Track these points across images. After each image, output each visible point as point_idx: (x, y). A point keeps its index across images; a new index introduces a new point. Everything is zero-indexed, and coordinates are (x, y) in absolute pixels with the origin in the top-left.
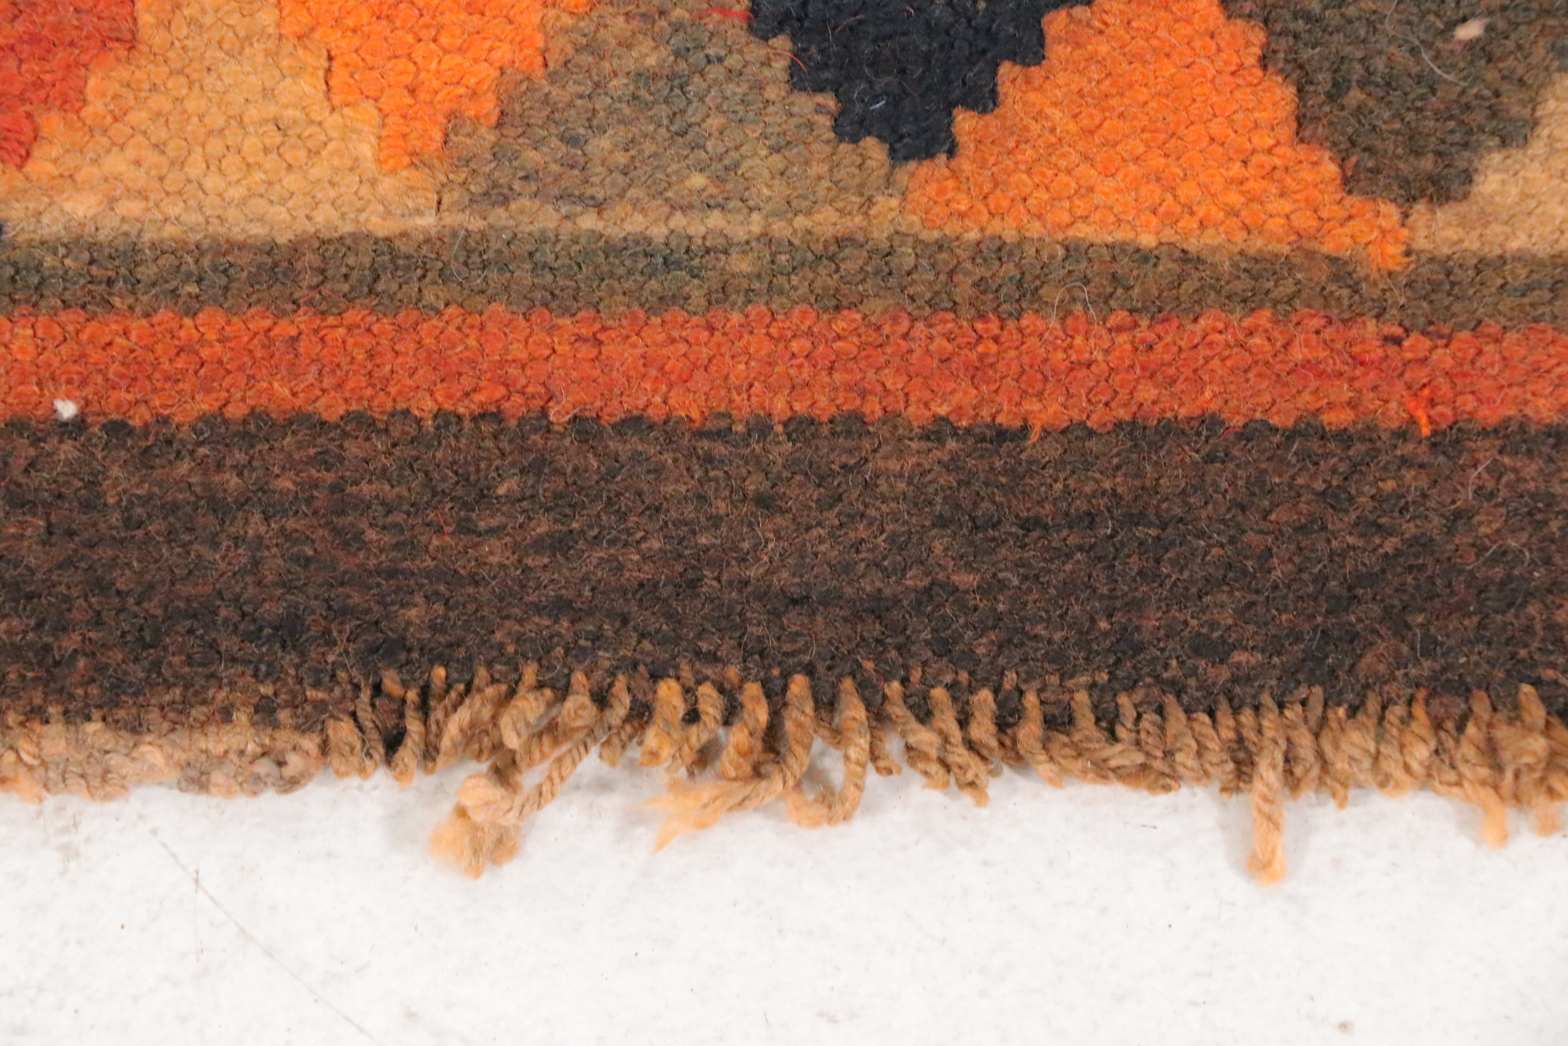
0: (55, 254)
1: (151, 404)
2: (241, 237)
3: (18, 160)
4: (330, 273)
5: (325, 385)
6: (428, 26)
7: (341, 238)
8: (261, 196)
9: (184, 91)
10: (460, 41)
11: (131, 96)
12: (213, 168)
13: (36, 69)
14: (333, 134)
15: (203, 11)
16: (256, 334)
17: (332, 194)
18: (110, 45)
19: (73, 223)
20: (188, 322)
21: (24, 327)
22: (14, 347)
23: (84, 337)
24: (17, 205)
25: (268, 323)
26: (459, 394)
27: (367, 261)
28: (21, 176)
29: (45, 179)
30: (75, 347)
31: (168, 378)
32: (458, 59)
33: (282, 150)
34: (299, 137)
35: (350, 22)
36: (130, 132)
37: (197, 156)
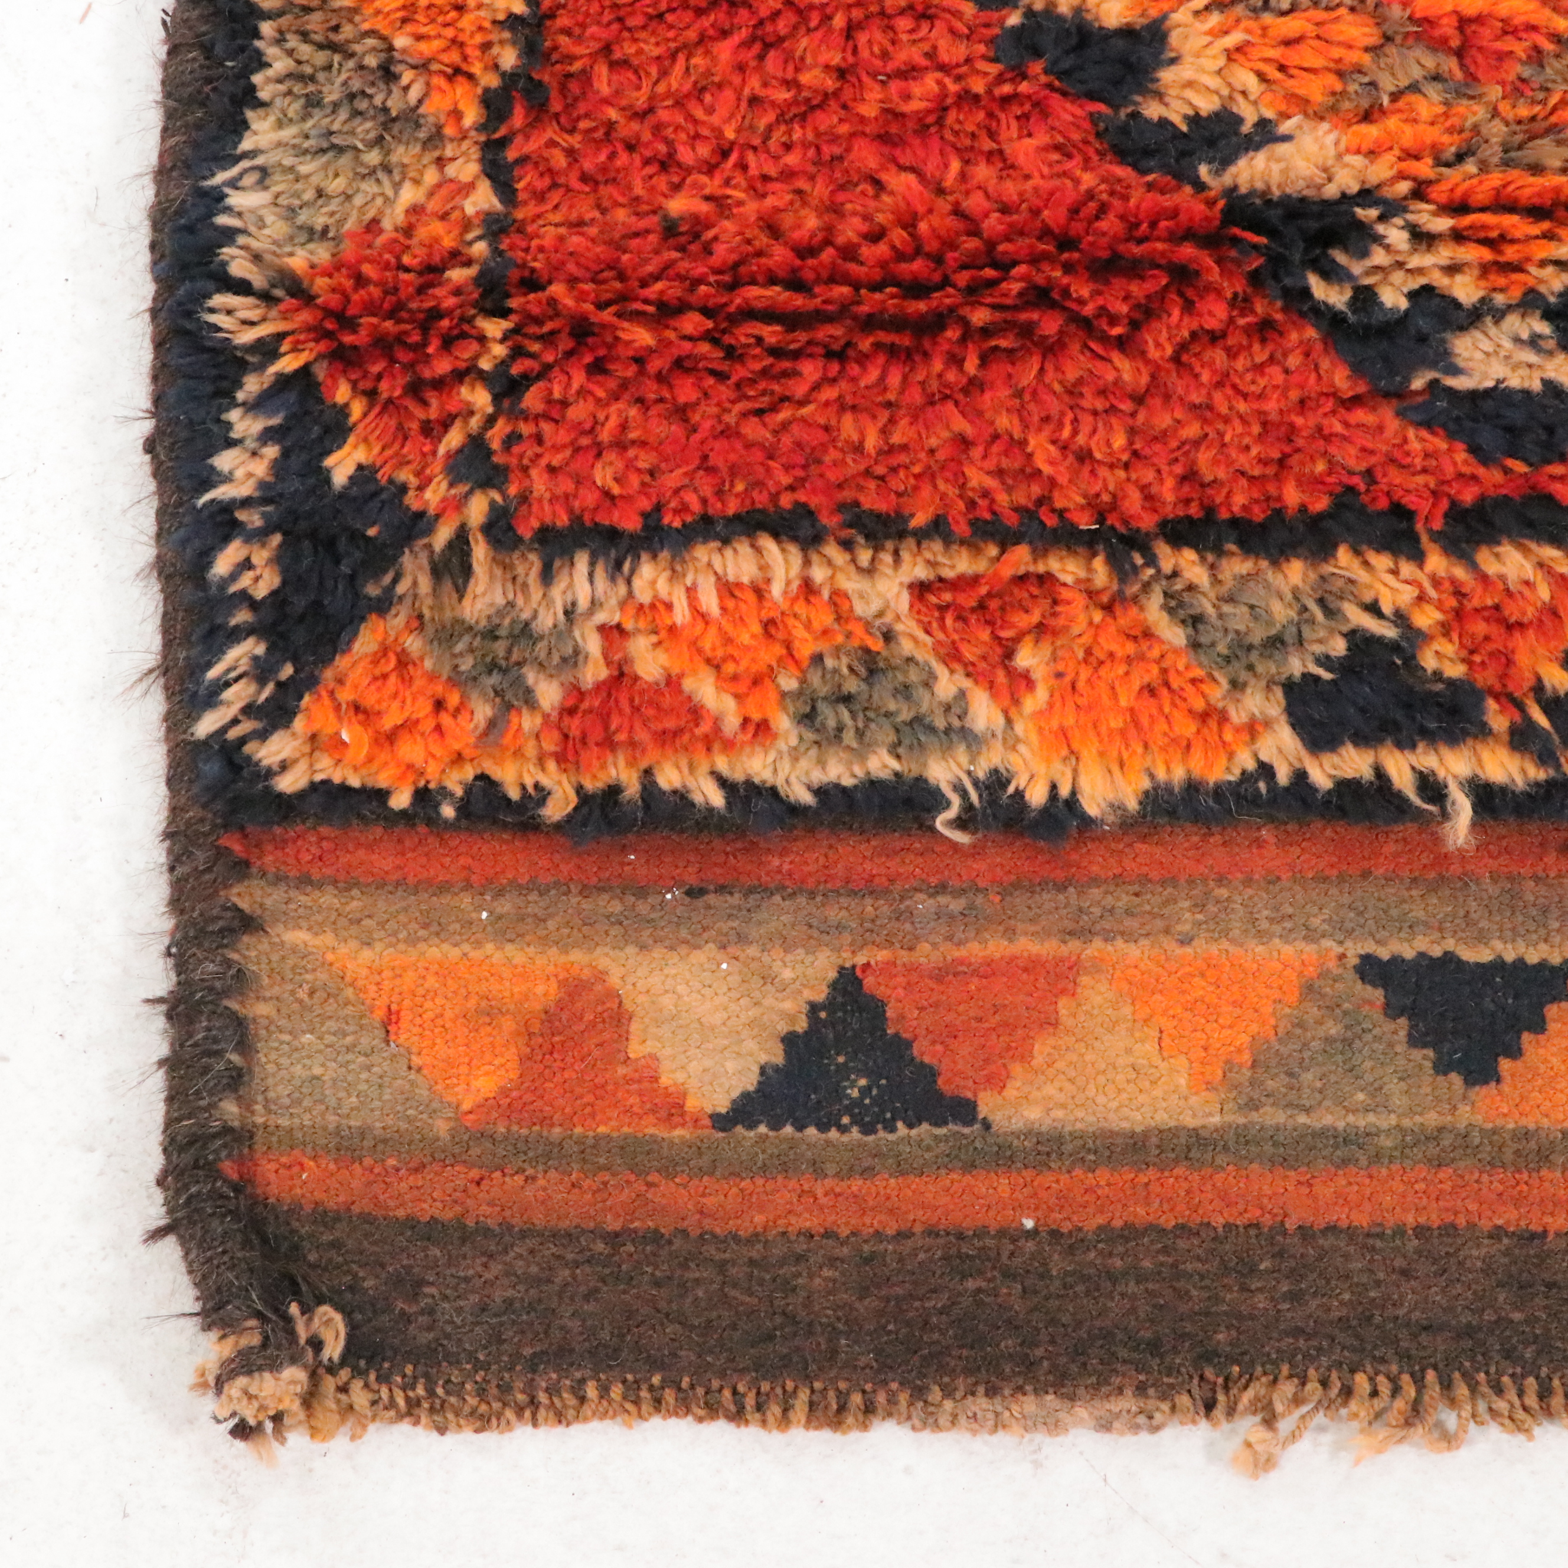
0: (1019, 1139)
1: (1072, 1220)
2: (1117, 1129)
3: (999, 1089)
4: (1165, 1148)
5: (1164, 1209)
6: (1212, 1014)
7: (1170, 1129)
8: (1126, 1106)
9: (1084, 1050)
10: (1230, 1022)
11: (1056, 1053)
12: (1100, 1092)
13: (1007, 1040)
14: (1164, 1073)
15: (1093, 1008)
16: (1126, 1181)
17: (1164, 1105)
18: (1045, 1026)
19: (1028, 1122)
20: (1090, 1175)
21: (1004, 1179)
22: (999, 1189)
23: (1036, 1184)
24: (999, 1113)
25: (1133, 1175)
26: (1236, 1214)
27: (1184, 1141)
28: (1001, 1097)
29: (1013, 1099)
30: (1031, 1189)
31: (1080, 1206)
32: (1229, 1031)
33: (1136, 1082)
34: (1146, 1074)
35: (1171, 1012)
36: (1056, 1073)
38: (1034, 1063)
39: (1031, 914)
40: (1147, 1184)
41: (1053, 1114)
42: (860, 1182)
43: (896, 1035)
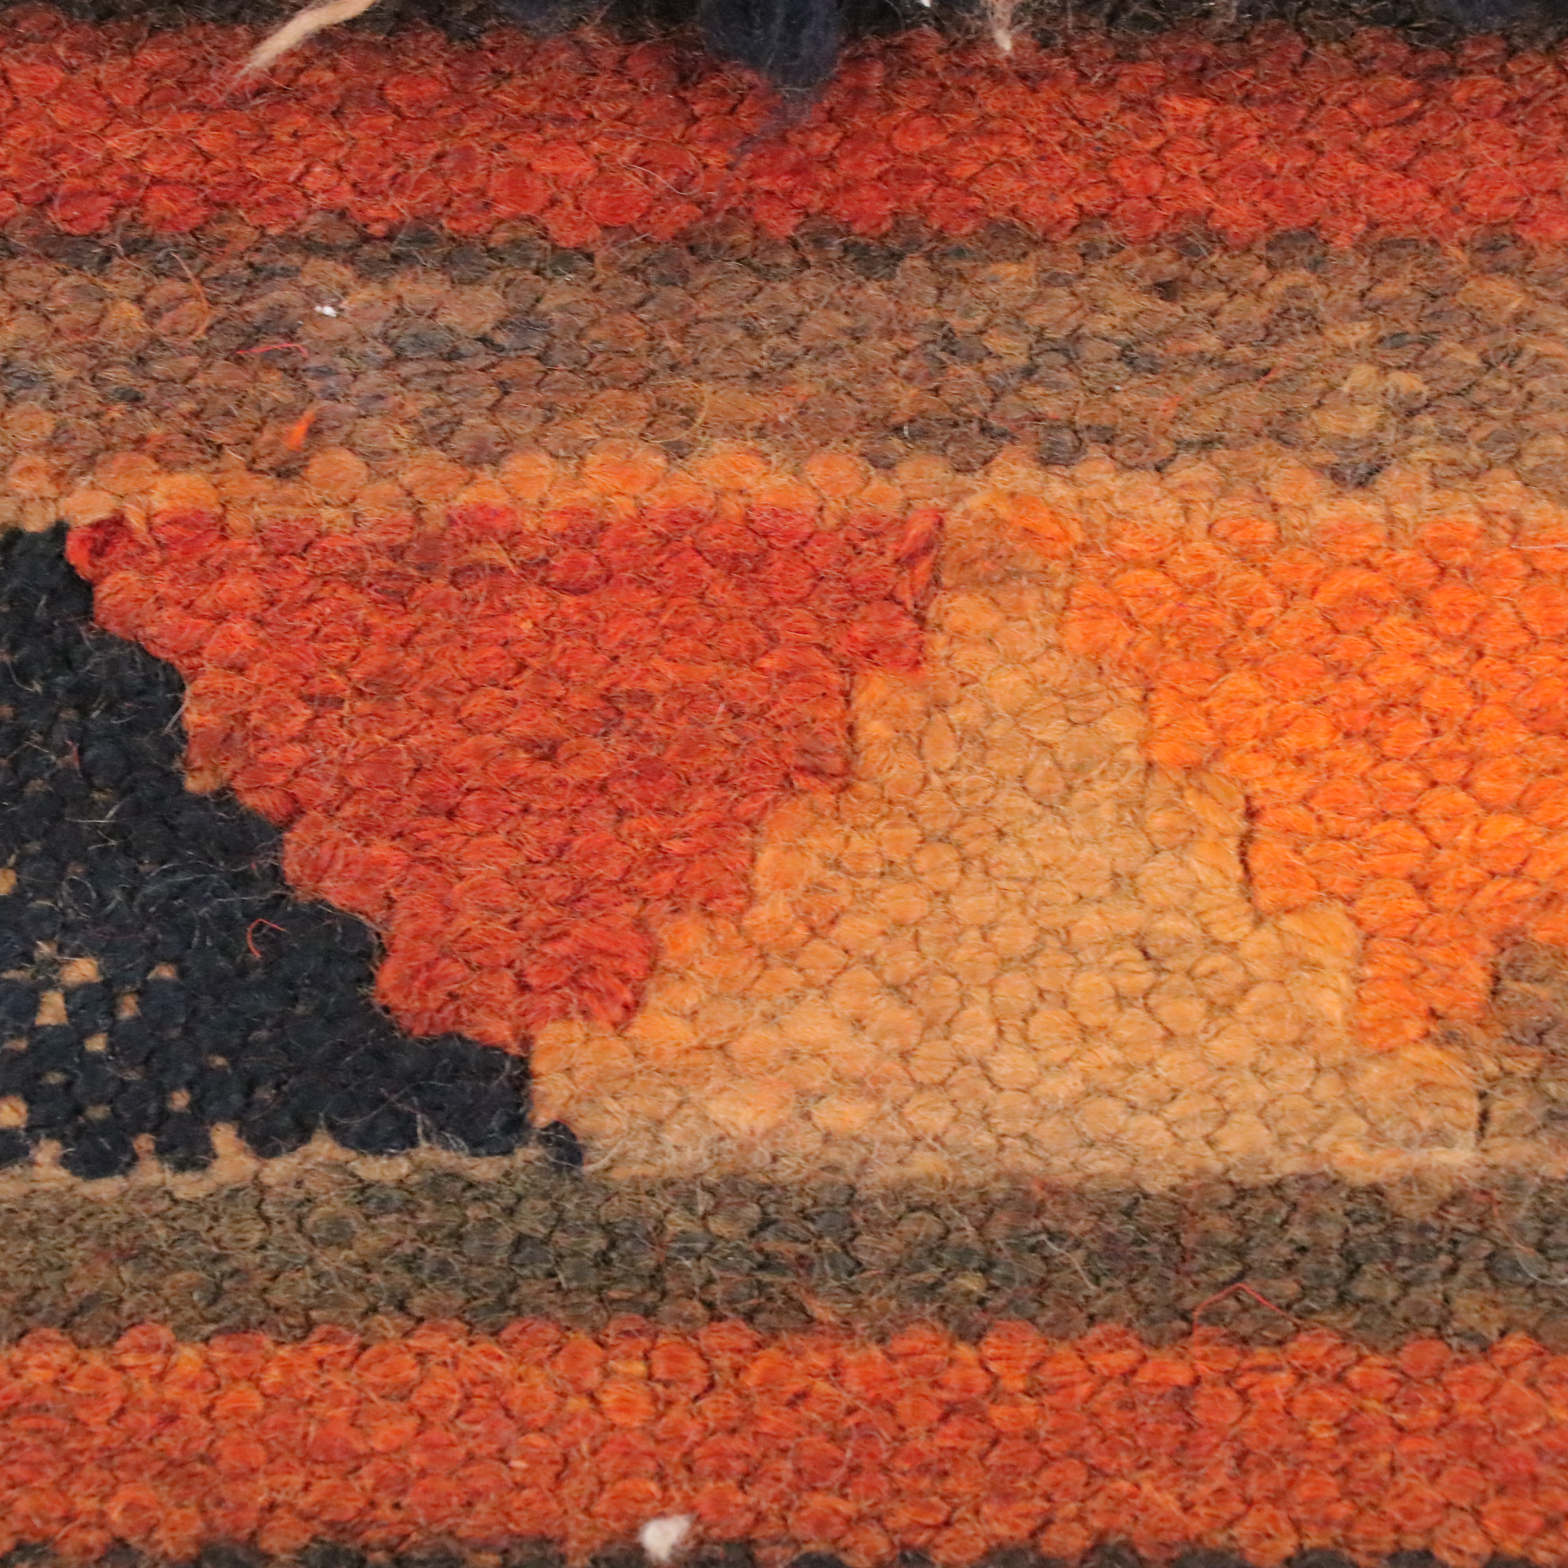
0: (690, 1208)
1: (890, 1523)
2: (1072, 1179)
3: (617, 1012)
4: (1255, 1256)
5: (1253, 1489)
6: (1449, 756)
7: (1277, 1186)
8: (1111, 1094)
9: (953, 877)
10: (1516, 789)
11: (843, 886)
12: (1011, 1036)
13: (653, 830)
14: (1259, 969)
15: (990, 715)
16: (1106, 1380)
17: (1260, 1094)
18: (799, 782)
19: (728, 1144)
20: (965, 1351)
21: (628, 1356)
22: (608, 1400)
23: (751, 1380)
24: (614, 1106)
25: (1126, 1358)
26: (1534, 1522)
27: (1331, 1233)
28: (622, 1046)
29: (670, 1050)
30: (733, 1400)
31: (924, 1469)
32: (1516, 824)
33: (1153, 1001)
34: (1189, 973)
35: (1291, 742)
36: (843, 959)
37: (978, 1011)
38: (761, 914)
39: (756, 355)
40: (1182, 1396)
41: (828, 1114)
42: (61, 1355)
43: (224, 797)
